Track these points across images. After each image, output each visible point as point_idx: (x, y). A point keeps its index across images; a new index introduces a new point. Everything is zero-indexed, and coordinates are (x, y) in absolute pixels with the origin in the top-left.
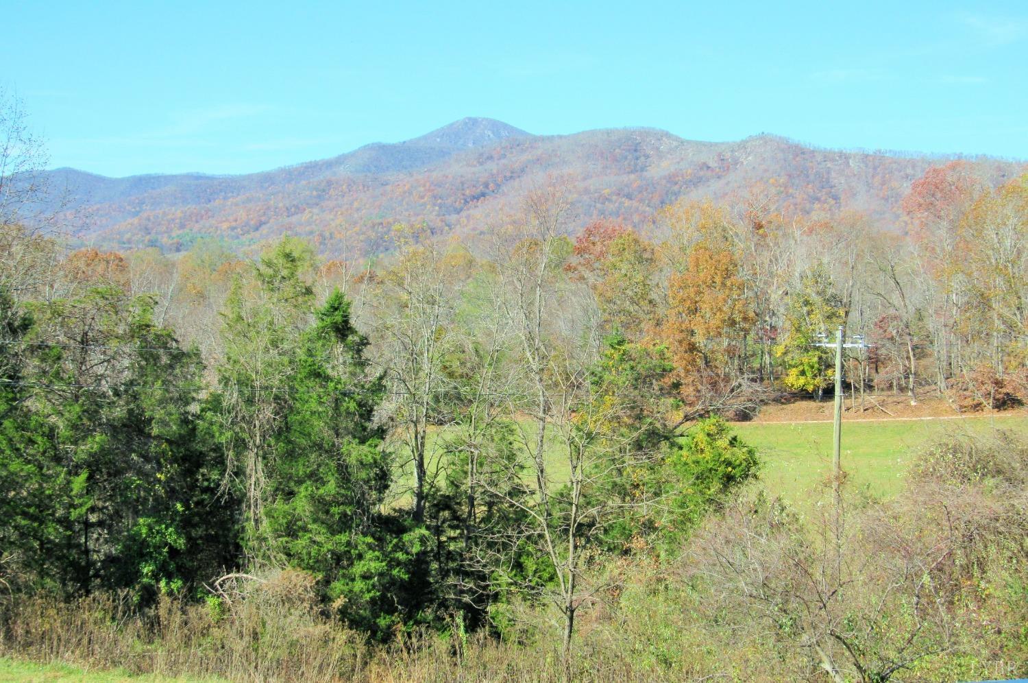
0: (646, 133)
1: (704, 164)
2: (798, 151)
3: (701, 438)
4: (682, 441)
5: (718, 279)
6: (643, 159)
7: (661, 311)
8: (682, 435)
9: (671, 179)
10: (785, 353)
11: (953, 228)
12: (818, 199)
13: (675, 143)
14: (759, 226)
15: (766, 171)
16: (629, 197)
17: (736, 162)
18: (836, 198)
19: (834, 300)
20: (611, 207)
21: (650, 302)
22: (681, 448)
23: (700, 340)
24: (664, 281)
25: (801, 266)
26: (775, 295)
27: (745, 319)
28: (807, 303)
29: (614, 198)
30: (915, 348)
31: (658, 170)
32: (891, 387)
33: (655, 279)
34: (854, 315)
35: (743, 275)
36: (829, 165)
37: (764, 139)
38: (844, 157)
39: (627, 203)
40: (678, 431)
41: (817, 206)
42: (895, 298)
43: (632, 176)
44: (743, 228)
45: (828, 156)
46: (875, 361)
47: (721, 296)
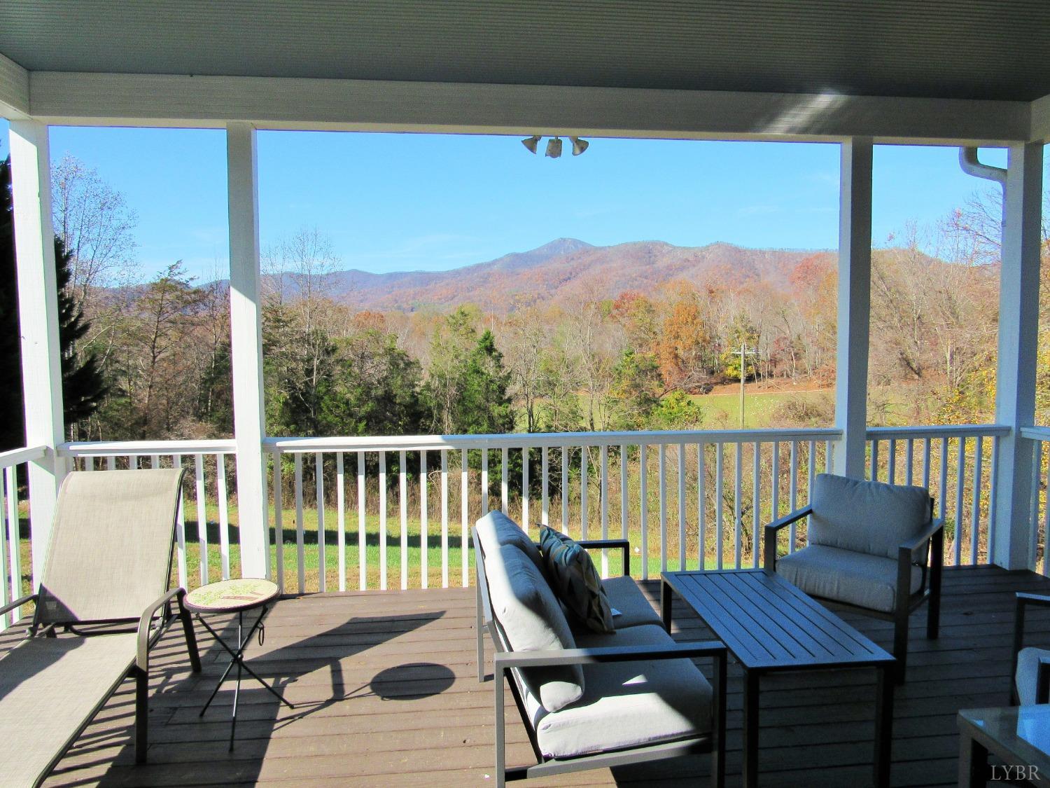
0: (654, 243)
1: (686, 259)
2: (737, 250)
3: (673, 401)
4: (663, 403)
5: (689, 320)
6: (653, 257)
7: (659, 337)
8: (663, 400)
9: (669, 268)
10: (726, 358)
11: (816, 289)
12: (749, 277)
13: (671, 249)
14: (711, 292)
15: (720, 261)
16: (646, 277)
17: (704, 257)
18: (758, 275)
19: (752, 330)
20: (636, 283)
21: (654, 333)
22: (662, 407)
23: (680, 352)
24: (661, 321)
25: (734, 312)
26: (720, 328)
27: (704, 341)
28: (737, 332)
29: (638, 278)
30: (796, 354)
31: (662, 263)
32: (782, 375)
33: (656, 320)
34: (763, 338)
35: (702, 318)
36: (754, 257)
37: (718, 244)
38: (763, 253)
39: (645, 281)
40: (661, 398)
41: (747, 280)
42: (785, 328)
43: (648, 267)
44: (704, 293)
45: (754, 252)
46: (774, 361)
47: (691, 329)
